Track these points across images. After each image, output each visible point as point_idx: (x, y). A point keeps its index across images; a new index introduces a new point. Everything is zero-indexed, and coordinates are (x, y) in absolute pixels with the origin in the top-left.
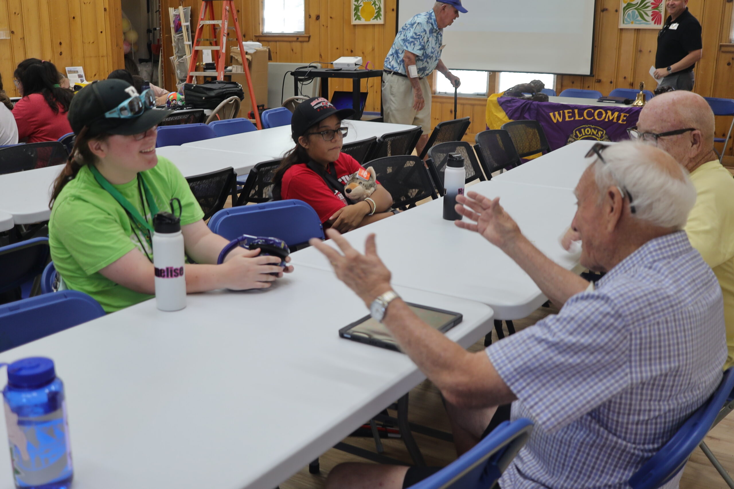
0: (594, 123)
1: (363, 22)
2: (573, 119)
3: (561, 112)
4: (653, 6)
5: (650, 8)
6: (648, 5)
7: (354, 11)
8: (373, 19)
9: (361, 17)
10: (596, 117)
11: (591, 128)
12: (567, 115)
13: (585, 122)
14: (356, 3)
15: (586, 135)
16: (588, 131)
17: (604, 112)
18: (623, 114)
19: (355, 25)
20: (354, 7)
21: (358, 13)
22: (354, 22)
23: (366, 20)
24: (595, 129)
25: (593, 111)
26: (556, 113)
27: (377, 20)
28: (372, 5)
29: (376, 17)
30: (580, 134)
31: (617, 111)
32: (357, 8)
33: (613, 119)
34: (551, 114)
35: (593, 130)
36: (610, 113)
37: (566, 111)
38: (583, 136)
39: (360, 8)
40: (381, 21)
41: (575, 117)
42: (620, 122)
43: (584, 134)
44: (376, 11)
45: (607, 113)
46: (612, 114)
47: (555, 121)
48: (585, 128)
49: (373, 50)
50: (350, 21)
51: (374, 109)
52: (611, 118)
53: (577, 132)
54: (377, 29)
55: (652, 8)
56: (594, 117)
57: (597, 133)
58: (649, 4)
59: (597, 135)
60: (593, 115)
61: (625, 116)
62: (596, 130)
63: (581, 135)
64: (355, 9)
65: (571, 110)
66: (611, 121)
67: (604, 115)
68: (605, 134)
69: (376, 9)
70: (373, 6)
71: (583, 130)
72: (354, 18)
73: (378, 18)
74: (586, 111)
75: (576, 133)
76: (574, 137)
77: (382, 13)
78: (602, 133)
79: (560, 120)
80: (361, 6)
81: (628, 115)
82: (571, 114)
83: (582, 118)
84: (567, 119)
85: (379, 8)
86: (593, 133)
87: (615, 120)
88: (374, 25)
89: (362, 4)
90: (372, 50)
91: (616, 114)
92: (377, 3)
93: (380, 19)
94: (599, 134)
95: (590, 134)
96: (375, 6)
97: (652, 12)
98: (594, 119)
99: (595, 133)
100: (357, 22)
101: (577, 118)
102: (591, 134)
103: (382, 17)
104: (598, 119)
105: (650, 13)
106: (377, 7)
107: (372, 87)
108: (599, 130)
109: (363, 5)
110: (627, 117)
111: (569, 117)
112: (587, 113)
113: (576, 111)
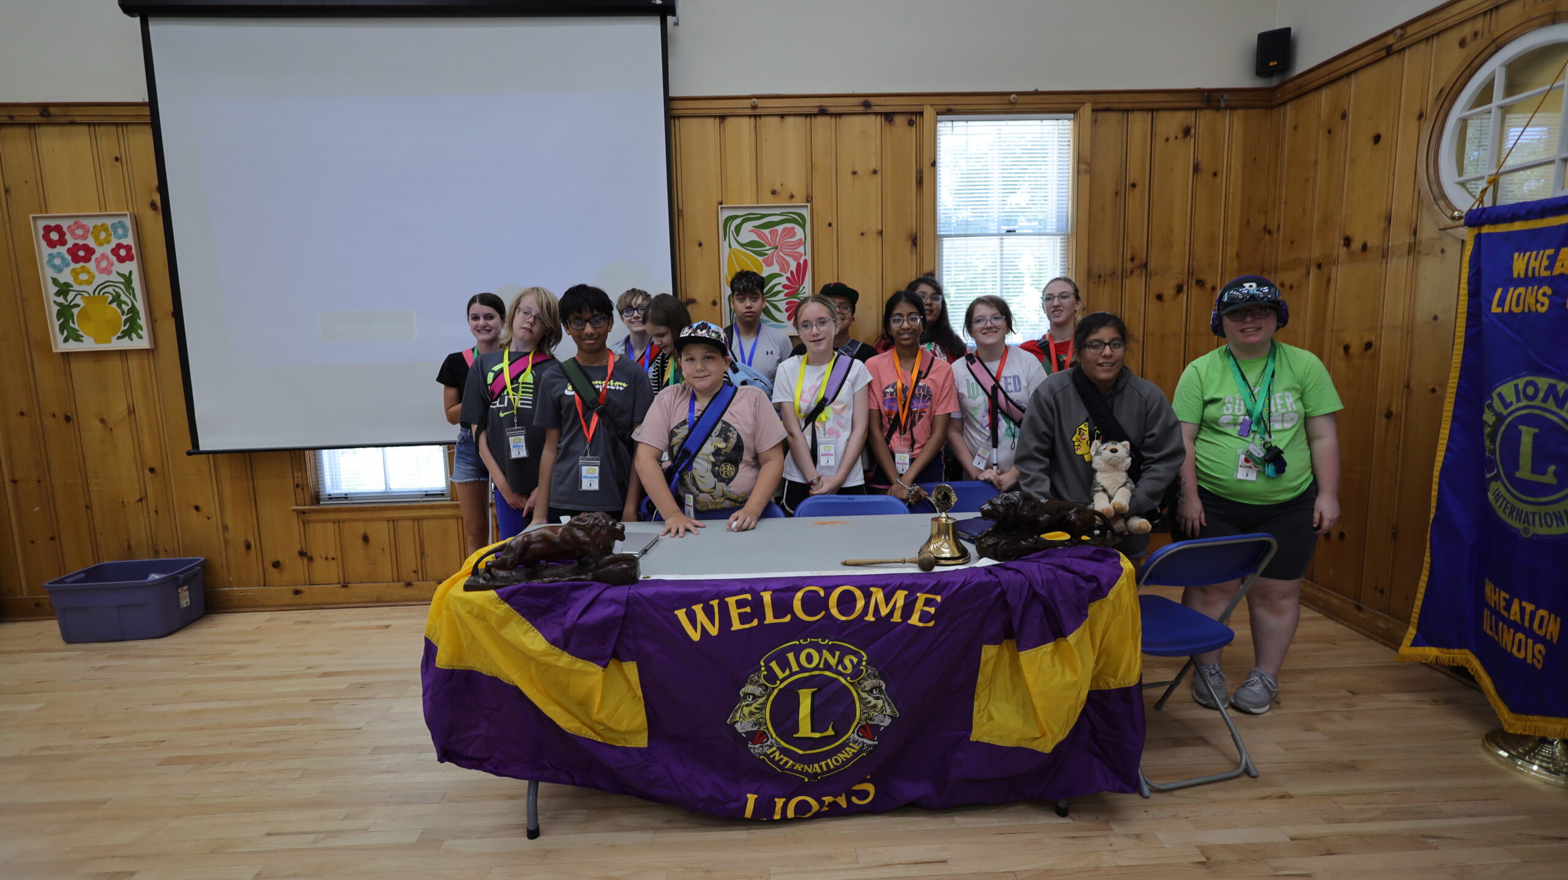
0: (829, 627)
1: (88, 344)
2: (755, 623)
3: (715, 603)
4: (786, 291)
5: (781, 296)
6: (776, 289)
7: (58, 320)
8: (119, 338)
9: (80, 333)
10: (834, 611)
11: (819, 649)
12: (734, 613)
13: (798, 628)
14: (61, 300)
15: (803, 669)
16: (809, 658)
17: (858, 593)
18: (922, 597)
19: (66, 355)
20: (55, 309)
21: (71, 324)
22: (60, 345)
23: (96, 341)
24: (832, 650)
25: (822, 593)
26: (698, 608)
27: (132, 340)
28: (111, 303)
29: (127, 334)
30: (784, 672)
31: (901, 587)
32: (65, 312)
33: (891, 614)
34: (681, 614)
35: (826, 654)
36: (878, 595)
37: (731, 601)
38: (792, 674)
39: (75, 311)
40: (142, 342)
41: (762, 617)
42: (914, 620)
43: (795, 668)
44: (124, 318)
45: (868, 596)
46: (888, 599)
47: (696, 636)
48: (797, 651)
49: (131, 411)
50: (47, 344)
51: (156, 552)
52: (884, 611)
53: (774, 665)
54: (134, 363)
55: (785, 295)
56: (827, 609)
57: (840, 661)
58: (779, 288)
59: (840, 668)
60: (823, 603)
61: (928, 602)
62: (837, 653)
63: (788, 672)
64: (60, 315)
65: (748, 597)
66: (884, 622)
67: (860, 604)
68: (868, 663)
69: (123, 313)
70: (114, 305)
71: (791, 656)
72: (60, 338)
73: (134, 335)
74: (799, 595)
75: (769, 669)
76: (762, 681)
77: (143, 321)
78: (855, 660)
79: (714, 631)
80: (77, 306)
81: (939, 598)
82: (748, 609)
83: (788, 619)
84: (736, 625)
85: (133, 310)
86: (826, 661)
87: (897, 618)
88: (123, 353)
89: (78, 300)
90: (129, 413)
91: (900, 597)
92: (123, 297)
93: (140, 337)
94: (847, 662)
95: (817, 668)
96: (119, 306)
97: (787, 304)
98: (829, 615)
99: (833, 662)
100: (72, 346)
101: (770, 619)
102: (821, 666)
103: (144, 333)
104: (843, 618)
105: (783, 306)
106: (125, 308)
107: (141, 500)
108: (845, 652)
109: (82, 305)
110: (940, 608)
111: (743, 618)
112: (804, 601)
113: (767, 597)
